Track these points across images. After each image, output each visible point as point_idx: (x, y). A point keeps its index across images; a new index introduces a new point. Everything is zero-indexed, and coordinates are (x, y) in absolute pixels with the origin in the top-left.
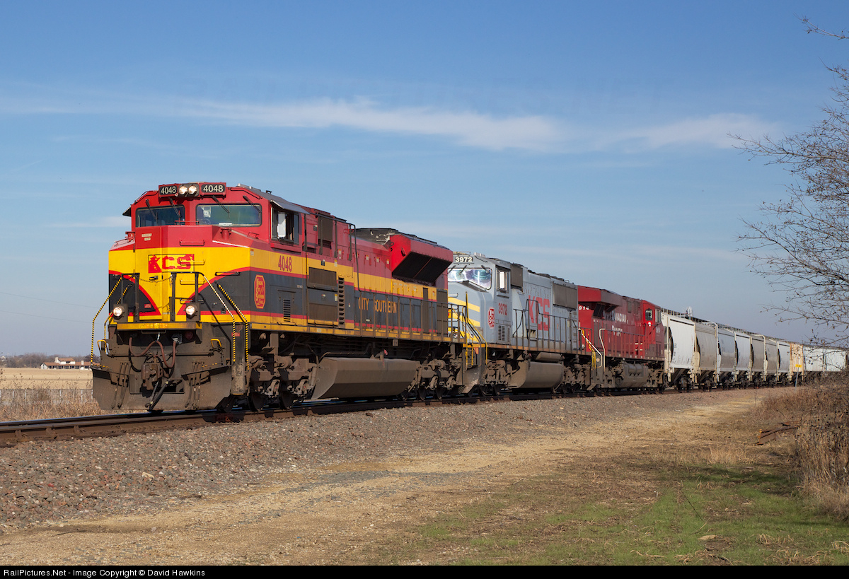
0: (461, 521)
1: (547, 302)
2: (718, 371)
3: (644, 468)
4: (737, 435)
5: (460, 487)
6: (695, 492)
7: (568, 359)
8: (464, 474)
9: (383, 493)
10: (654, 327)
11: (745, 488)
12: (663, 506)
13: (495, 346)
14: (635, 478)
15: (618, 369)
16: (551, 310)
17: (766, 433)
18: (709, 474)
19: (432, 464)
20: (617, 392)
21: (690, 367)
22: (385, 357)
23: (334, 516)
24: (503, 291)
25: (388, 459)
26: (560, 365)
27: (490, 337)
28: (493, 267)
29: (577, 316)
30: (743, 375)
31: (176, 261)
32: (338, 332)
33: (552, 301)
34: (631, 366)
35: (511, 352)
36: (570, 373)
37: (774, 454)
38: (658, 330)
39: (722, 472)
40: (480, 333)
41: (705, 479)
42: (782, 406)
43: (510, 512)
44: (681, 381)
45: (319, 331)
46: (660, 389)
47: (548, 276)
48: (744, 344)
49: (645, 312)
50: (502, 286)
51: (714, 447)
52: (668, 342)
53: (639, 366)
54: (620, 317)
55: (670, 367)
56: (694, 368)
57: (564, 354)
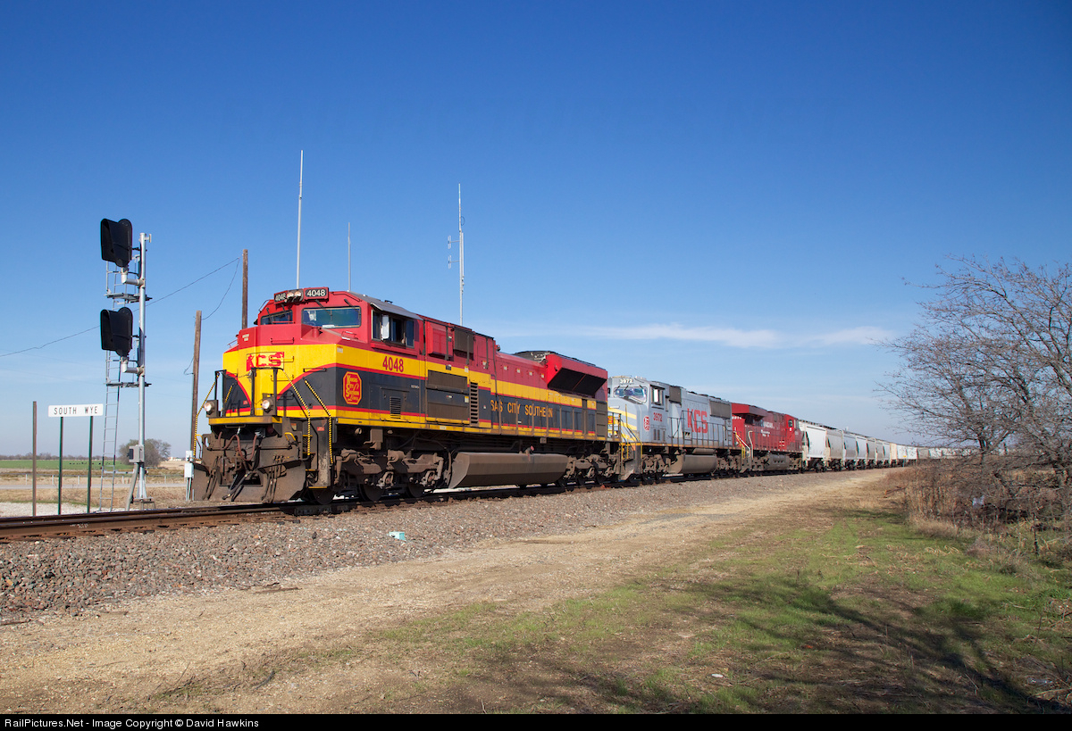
0: (730, 539)
1: (704, 413)
2: (844, 459)
3: (825, 511)
4: (873, 493)
5: (729, 522)
6: (852, 523)
7: (721, 452)
8: (731, 515)
9: (688, 525)
10: (793, 431)
11: (879, 520)
12: (836, 530)
13: (649, 444)
14: (820, 516)
15: (766, 458)
16: (708, 419)
17: (889, 492)
18: (859, 513)
19: (714, 509)
20: (767, 473)
21: (822, 456)
22: (531, 452)
23: (664, 536)
24: (658, 404)
25: (691, 507)
26: (715, 457)
27: (646, 438)
28: (648, 386)
29: (731, 423)
30: (860, 462)
31: (267, 358)
32: (468, 430)
33: (709, 412)
34: (775, 456)
35: (667, 449)
36: (723, 461)
37: (893, 502)
38: (796, 433)
39: (865, 512)
40: (637, 435)
41: (857, 516)
42: (897, 478)
43: (755, 534)
44: (815, 466)
45: (442, 428)
46: (802, 471)
47: (707, 396)
48: (862, 444)
49: (787, 422)
50: (656, 400)
51: (862, 499)
52: (805, 441)
53: (782, 456)
54: (768, 425)
55: (807, 456)
56: (826, 456)
57: (718, 449)
